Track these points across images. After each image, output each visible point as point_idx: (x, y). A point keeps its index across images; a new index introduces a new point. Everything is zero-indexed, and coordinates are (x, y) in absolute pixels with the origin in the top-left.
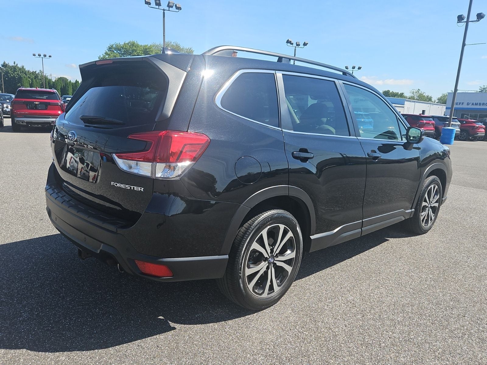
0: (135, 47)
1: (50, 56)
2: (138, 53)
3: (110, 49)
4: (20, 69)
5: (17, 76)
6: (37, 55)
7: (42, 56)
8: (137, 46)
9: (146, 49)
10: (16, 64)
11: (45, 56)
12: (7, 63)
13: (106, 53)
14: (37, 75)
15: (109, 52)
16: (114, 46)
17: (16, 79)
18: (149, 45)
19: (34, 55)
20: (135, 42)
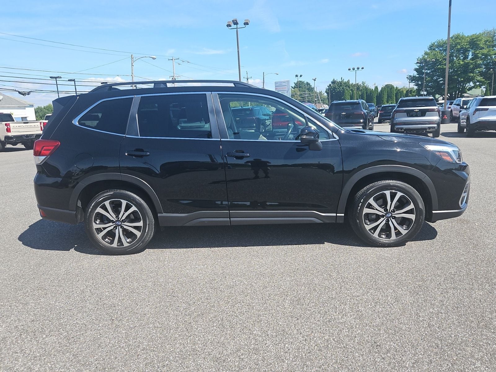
0: (460, 39)
1: (363, 68)
2: (461, 45)
3: (431, 48)
4: (345, 83)
5: (342, 90)
6: (352, 69)
7: (356, 69)
8: (463, 38)
9: (473, 39)
10: (343, 79)
11: (358, 69)
12: (335, 79)
13: (426, 54)
14: (359, 86)
15: (430, 51)
16: (436, 43)
17: (341, 92)
18: (478, 34)
19: (349, 70)
20: (461, 34)
